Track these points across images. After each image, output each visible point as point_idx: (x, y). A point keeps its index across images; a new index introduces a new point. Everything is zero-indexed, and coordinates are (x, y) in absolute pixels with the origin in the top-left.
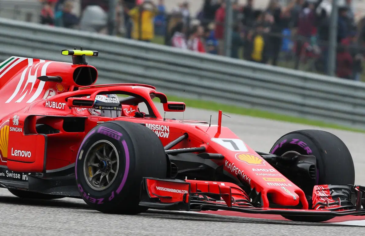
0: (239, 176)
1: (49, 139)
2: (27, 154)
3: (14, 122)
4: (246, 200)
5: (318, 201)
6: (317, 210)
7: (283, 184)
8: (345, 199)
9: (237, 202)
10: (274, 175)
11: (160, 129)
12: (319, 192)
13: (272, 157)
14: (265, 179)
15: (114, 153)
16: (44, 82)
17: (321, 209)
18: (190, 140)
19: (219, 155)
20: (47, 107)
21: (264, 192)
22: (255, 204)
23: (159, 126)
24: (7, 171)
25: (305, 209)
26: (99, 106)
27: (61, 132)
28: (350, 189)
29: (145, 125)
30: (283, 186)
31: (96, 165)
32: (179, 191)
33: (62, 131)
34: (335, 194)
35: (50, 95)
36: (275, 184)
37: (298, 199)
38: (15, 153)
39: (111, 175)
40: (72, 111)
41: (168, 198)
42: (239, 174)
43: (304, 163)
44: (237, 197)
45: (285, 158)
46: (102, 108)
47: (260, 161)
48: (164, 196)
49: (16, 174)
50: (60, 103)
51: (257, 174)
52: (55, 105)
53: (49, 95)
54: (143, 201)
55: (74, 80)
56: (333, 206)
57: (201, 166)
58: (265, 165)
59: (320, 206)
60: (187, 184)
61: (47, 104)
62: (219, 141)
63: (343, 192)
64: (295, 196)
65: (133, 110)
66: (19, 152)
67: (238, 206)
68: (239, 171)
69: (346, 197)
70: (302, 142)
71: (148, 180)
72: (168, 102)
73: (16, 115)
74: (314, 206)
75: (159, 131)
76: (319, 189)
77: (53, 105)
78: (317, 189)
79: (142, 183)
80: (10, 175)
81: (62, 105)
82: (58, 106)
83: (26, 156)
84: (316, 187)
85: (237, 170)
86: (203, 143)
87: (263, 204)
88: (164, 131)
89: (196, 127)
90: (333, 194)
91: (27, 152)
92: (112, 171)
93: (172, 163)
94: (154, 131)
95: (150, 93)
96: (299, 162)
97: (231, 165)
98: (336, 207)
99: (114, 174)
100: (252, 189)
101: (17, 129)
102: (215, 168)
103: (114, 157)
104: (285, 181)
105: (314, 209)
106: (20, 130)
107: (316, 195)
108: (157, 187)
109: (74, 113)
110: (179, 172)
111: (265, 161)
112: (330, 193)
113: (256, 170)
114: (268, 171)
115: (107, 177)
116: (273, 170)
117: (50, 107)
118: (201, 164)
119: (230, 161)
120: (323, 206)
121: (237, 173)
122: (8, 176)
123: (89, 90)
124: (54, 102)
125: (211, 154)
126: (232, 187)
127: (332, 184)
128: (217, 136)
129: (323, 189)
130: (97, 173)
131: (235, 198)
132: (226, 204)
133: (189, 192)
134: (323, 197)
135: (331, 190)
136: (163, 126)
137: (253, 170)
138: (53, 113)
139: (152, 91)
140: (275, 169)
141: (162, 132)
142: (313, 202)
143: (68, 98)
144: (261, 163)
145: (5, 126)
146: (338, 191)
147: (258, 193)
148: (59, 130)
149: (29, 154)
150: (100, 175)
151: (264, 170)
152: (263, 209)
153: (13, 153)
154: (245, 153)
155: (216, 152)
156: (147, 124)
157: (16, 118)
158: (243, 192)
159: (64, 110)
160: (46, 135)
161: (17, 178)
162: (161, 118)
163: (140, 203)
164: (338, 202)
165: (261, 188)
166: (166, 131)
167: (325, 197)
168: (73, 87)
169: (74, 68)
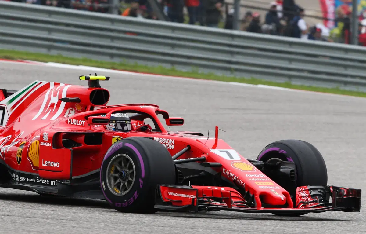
0: (235, 181)
1: (74, 152)
2: (56, 165)
3: (44, 138)
4: (243, 201)
5: (300, 200)
6: (300, 209)
7: (272, 187)
8: (321, 197)
9: (235, 204)
10: (264, 179)
11: (166, 142)
12: (300, 192)
13: (261, 164)
14: (257, 184)
15: (131, 164)
16: (65, 103)
17: (304, 207)
18: (192, 151)
19: (218, 163)
20: (69, 124)
21: (257, 194)
22: (250, 205)
23: (166, 139)
24: (37, 178)
25: (290, 207)
26: (113, 121)
27: (82, 146)
28: (325, 189)
29: (153, 139)
30: (272, 189)
31: (117, 175)
32: (188, 196)
33: (84, 145)
34: (313, 193)
35: (71, 113)
36: (266, 187)
37: (285, 200)
38: (45, 164)
39: (130, 183)
40: (91, 127)
41: (180, 201)
42: (234, 180)
43: (285, 168)
44: (235, 199)
45: (270, 164)
46: (115, 122)
47: (251, 167)
48: (175, 200)
49: (45, 180)
50: (80, 121)
51: (250, 179)
52: (76, 122)
53: (69, 113)
54: (157, 204)
55: (91, 100)
56: (313, 203)
57: (202, 173)
58: (256, 171)
59: (302, 204)
60: (194, 190)
61: (69, 121)
62: (216, 152)
63: (319, 191)
64: (283, 197)
65: (140, 125)
66: (49, 163)
67: (236, 206)
68: (235, 177)
69: (321, 196)
70: (282, 150)
71: (161, 186)
72: (169, 118)
73: (46, 132)
74: (298, 204)
75: (165, 144)
76: (301, 190)
77: (75, 122)
78: (299, 190)
79: (157, 189)
80: (40, 181)
81: (82, 122)
82: (78, 123)
83: (55, 166)
84: (298, 189)
85: (234, 176)
86: (204, 154)
87: (256, 204)
88: (170, 144)
89: (197, 140)
90: (312, 194)
91: (56, 163)
92: (130, 179)
93: (179, 171)
94: (162, 143)
95: (156, 111)
96: (281, 167)
97: (228, 171)
98: (314, 205)
99: (132, 182)
100: (246, 192)
101: (47, 144)
102: (214, 174)
103: (131, 167)
104: (273, 184)
105: (297, 207)
106: (49, 145)
107: (298, 195)
108: (169, 193)
109: (92, 128)
110: (185, 178)
111: (256, 168)
112: (309, 193)
113: (249, 176)
114: (259, 176)
115: (126, 184)
116: (263, 175)
117: (72, 124)
118: (202, 171)
119: (227, 168)
120: (305, 204)
121: (233, 178)
122: (38, 182)
123: (103, 109)
124: (75, 120)
125: (211, 163)
126: (231, 191)
127: (310, 185)
128: (214, 147)
129: (304, 189)
130: (118, 181)
131: (233, 200)
132: (227, 206)
133: (197, 196)
134: (304, 197)
135: (310, 190)
136: (168, 139)
137: (247, 175)
138: (75, 129)
139: (157, 109)
140: (264, 174)
141: (168, 145)
142: (297, 201)
143: (88, 117)
144: (252, 170)
145: (36, 141)
146: (315, 191)
147: (252, 195)
148: (81, 144)
149: (58, 164)
150: (120, 183)
151: (255, 175)
152: (257, 209)
153: (44, 164)
154: (239, 161)
155: (215, 161)
156: (155, 138)
157: (46, 135)
158: (240, 195)
159: (84, 126)
160: (71, 149)
161: (46, 183)
162: (166, 132)
163: (155, 206)
164: (316, 200)
165: (254, 191)
166: (171, 143)
167: (305, 196)
168: (90, 107)
169: (90, 91)
